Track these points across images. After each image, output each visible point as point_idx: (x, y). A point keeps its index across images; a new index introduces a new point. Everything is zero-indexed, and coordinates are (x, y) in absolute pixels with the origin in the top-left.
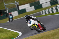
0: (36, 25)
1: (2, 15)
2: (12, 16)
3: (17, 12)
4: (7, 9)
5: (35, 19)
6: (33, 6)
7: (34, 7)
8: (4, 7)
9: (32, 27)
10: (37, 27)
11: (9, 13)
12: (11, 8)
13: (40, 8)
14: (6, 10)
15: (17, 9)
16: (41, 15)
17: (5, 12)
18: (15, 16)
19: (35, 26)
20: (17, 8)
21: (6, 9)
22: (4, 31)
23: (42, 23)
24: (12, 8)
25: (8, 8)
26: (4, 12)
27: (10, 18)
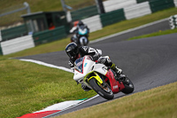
0: (98, 77)
1: (52, 27)
2: (86, 27)
3: (97, 18)
4: (68, 10)
5: (97, 58)
6: (147, 3)
7: (150, 4)
8: (60, 5)
9: (86, 81)
10: (101, 82)
11: (73, 21)
12: (81, 5)
13: (166, 8)
14: (64, 13)
15: (99, 11)
16: (169, 27)
17: (63, 17)
18: (94, 30)
19: (97, 81)
20: (98, 6)
21: (64, 10)
22: (58, 76)
23: (120, 70)
24: (84, 7)
25: (69, 8)
26: (58, 19)
27: (81, 36)
